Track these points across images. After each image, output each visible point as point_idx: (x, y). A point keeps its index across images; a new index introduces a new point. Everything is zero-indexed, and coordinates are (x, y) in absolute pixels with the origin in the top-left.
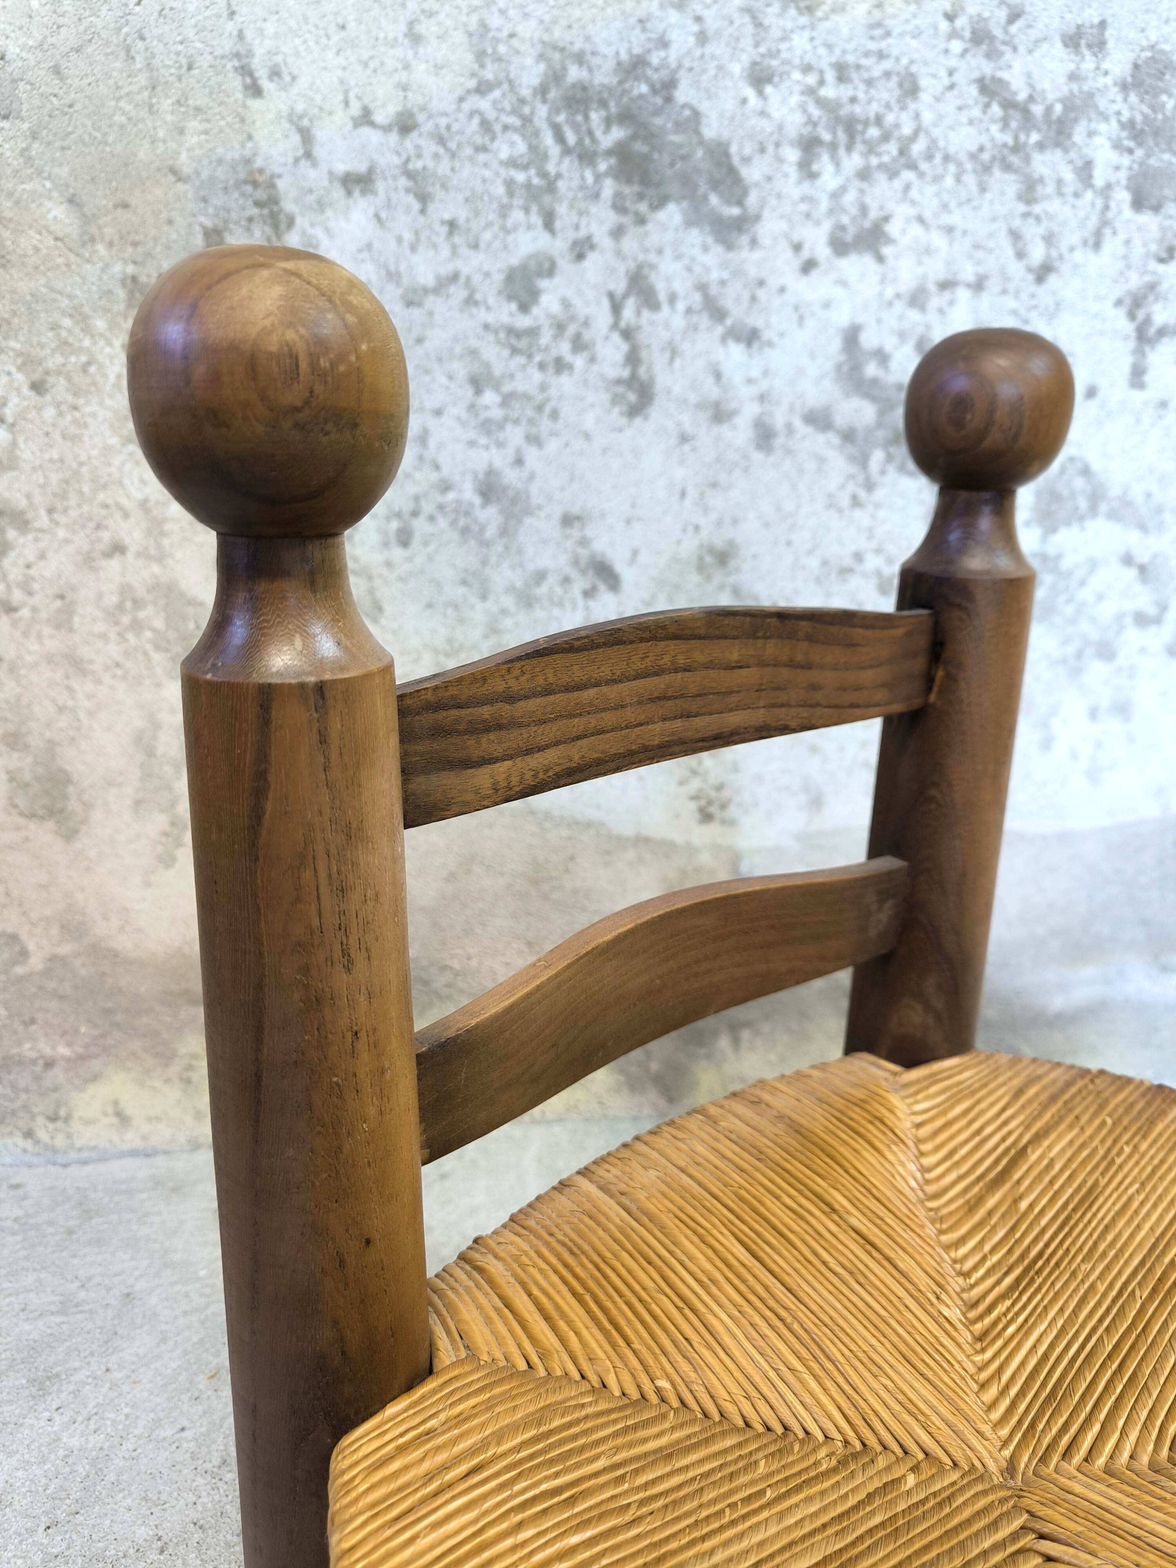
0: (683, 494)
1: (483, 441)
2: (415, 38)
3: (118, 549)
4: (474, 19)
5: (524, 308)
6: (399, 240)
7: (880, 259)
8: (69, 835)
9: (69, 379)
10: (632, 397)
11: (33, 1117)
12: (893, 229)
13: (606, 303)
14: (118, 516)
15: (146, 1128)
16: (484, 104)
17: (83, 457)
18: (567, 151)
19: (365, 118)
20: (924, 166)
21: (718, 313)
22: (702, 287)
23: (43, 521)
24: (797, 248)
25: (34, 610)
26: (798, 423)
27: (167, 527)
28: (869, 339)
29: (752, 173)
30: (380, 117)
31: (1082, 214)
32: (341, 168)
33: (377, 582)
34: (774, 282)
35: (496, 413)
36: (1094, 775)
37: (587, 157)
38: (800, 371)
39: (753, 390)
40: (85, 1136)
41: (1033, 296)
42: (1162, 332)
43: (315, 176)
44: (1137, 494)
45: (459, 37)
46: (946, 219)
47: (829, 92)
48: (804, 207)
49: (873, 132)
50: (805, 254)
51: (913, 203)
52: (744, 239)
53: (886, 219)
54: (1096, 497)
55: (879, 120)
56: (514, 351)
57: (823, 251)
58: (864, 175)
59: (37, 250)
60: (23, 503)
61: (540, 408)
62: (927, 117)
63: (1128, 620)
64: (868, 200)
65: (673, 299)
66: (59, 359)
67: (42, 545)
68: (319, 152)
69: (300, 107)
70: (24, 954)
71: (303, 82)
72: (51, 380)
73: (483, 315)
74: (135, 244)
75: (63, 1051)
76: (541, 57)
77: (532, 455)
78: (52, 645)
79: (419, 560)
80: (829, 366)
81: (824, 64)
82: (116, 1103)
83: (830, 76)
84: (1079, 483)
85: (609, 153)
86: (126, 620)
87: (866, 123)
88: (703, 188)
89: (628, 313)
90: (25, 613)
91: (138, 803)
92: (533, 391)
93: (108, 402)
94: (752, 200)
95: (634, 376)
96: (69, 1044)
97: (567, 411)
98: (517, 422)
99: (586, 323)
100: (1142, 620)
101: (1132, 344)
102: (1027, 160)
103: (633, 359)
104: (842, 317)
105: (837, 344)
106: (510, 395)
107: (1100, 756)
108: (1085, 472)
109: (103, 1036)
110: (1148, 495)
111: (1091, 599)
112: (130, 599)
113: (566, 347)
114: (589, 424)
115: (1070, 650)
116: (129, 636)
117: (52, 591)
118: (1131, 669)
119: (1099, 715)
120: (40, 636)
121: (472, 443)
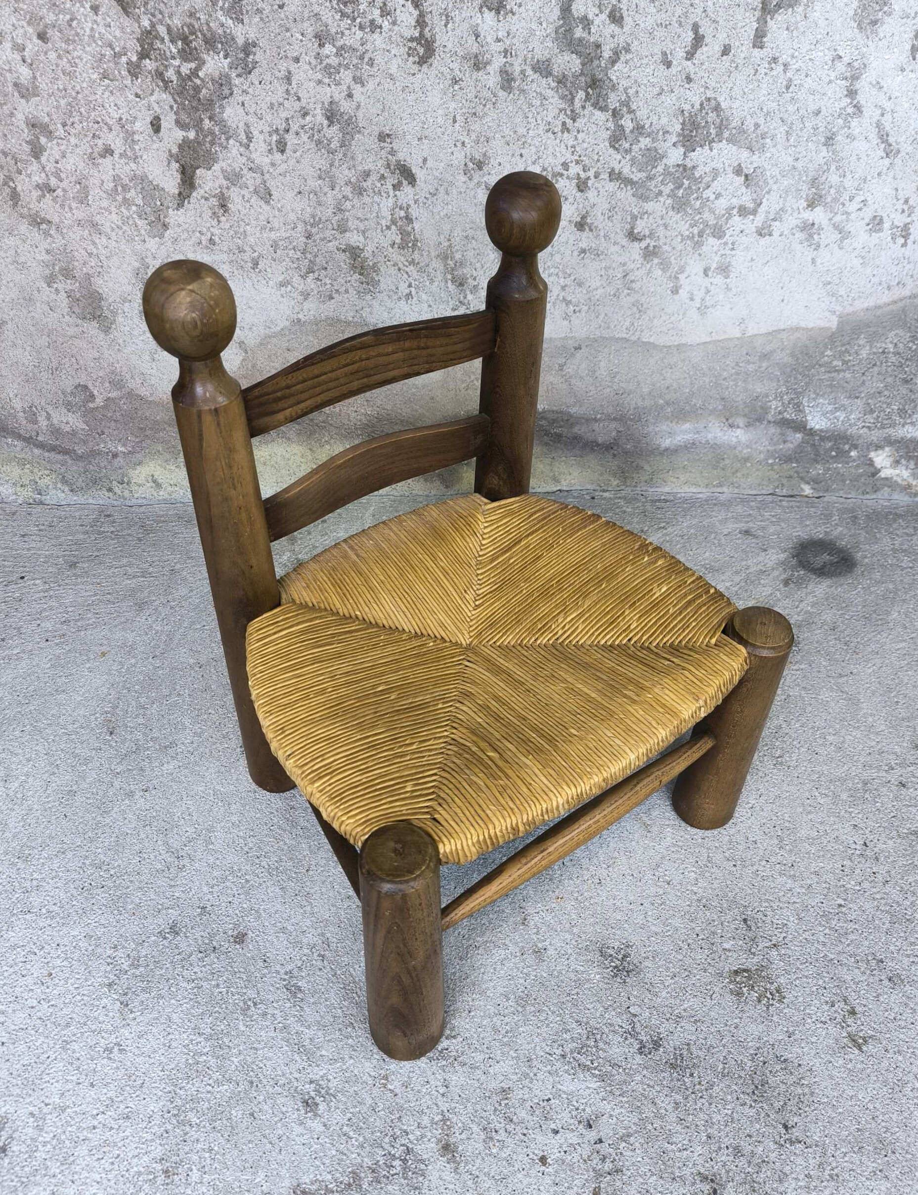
0: (455, 121)
1: (327, 80)
3: (108, 151)
8: (107, 330)
9: (60, 31)
10: (421, 51)
11: (111, 482)
14: (105, 129)
15: (170, 489)
17: (78, 88)
23: (60, 132)
25: (64, 190)
26: (529, 72)
27: (136, 137)
28: (579, 8)
33: (267, 176)
35: (334, 61)
36: (703, 310)
38: (532, 33)
39: (500, 47)
40: (139, 492)
42: (779, 5)
44: (749, 124)
54: (721, 128)
56: (343, 15)
60: (47, 119)
61: (362, 58)
63: (736, 211)
66: (52, 17)
67: (63, 148)
70: (92, 396)
72: (50, 32)
75: (121, 448)
77: (357, 90)
78: (79, 214)
79: (292, 162)
80: (551, 29)
82: (153, 476)
84: (712, 117)
86: (120, 198)
90: (59, 192)
92: (357, 45)
93: (88, 49)
95: (422, 34)
96: (124, 445)
97: (379, 59)
98: (347, 67)
100: (743, 211)
101: (758, 14)
103: (421, 22)
105: (556, 12)
106: (342, 48)
107: (708, 298)
108: (717, 108)
109: (141, 442)
110: (757, 126)
111: (712, 197)
112: (119, 186)
113: (377, 12)
114: (393, 70)
115: (696, 231)
116: (123, 209)
117: (73, 179)
118: (733, 244)
119: (710, 274)
120: (71, 208)
121: (320, 82)
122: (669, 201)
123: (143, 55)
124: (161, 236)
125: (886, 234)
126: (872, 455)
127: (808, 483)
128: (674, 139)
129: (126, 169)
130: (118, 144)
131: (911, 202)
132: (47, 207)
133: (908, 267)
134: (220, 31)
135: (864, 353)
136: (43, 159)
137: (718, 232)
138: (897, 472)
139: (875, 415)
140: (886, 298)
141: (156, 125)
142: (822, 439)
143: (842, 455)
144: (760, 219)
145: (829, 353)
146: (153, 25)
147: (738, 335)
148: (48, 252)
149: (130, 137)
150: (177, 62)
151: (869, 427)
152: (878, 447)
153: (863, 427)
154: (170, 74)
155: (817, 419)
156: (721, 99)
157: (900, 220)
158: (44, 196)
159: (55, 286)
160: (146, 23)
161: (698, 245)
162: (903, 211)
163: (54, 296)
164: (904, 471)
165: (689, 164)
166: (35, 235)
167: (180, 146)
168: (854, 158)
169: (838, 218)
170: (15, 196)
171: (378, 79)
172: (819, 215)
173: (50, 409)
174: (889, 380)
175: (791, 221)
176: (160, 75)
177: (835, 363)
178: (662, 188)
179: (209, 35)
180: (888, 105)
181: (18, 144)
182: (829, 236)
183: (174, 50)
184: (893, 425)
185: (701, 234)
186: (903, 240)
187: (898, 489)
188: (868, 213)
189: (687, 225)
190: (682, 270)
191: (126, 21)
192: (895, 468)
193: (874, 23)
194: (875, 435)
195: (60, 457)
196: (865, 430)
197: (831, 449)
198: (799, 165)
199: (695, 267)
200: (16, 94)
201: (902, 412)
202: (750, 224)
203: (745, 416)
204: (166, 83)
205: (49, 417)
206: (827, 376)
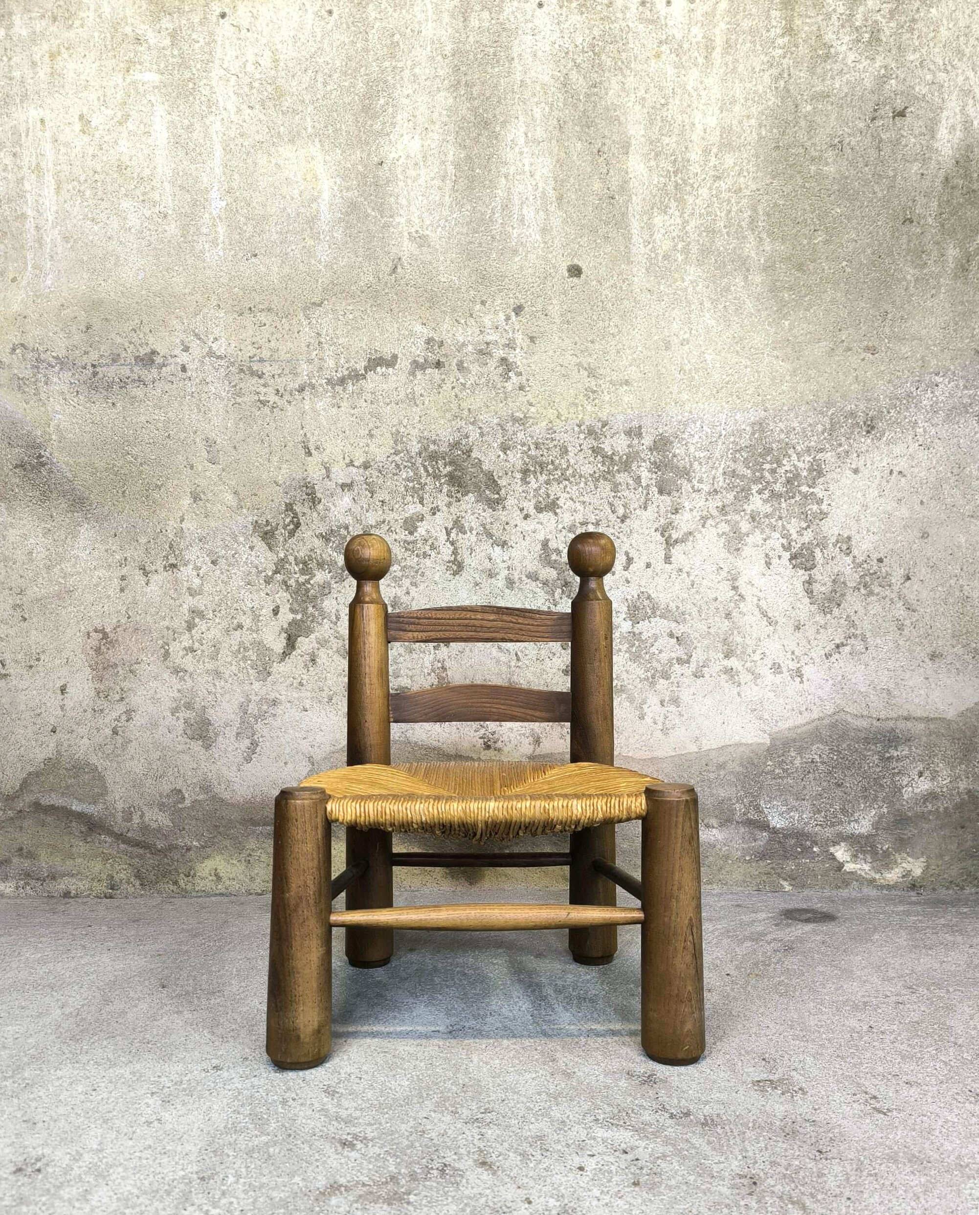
1: (393, 585)
2: (371, 436)
3: (240, 626)
4: (394, 429)
5: (411, 533)
6: (362, 508)
7: (556, 514)
8: (207, 747)
9: (227, 559)
10: (455, 568)
11: (178, 875)
12: (560, 502)
13: (444, 531)
15: (228, 883)
16: (397, 458)
17: (229, 590)
18: (429, 475)
19: (351, 464)
20: (572, 479)
21: (490, 535)
22: (483, 525)
23: (211, 616)
24: (522, 510)
25: (202, 651)
26: (524, 578)
28: (553, 545)
29: (502, 482)
30: (356, 464)
31: (638, 496)
32: (340, 482)
34: (512, 523)
35: (399, 574)
36: (665, 731)
37: (436, 477)
38: (525, 557)
39: (505, 565)
40: (201, 885)
41: (620, 528)
42: (676, 541)
43: (331, 485)
44: (673, 606)
45: (389, 435)
46: (581, 498)
47: (533, 452)
48: (524, 495)
49: (550, 467)
50: (525, 512)
51: (568, 493)
52: (500, 507)
53: (558, 499)
54: (654, 609)
55: (553, 462)
57: (532, 511)
58: (548, 482)
59: (220, 511)
60: (203, 608)
61: (417, 572)
62: (572, 461)
63: (675, 661)
64: (550, 492)
65: (471, 530)
66: (223, 552)
68: (332, 476)
69: (326, 460)
70: (184, 798)
71: (328, 451)
72: (220, 560)
73: (394, 536)
74: (258, 509)
75: (195, 843)
76: (419, 442)
77: (413, 590)
78: (209, 666)
80: (536, 555)
81: (530, 443)
82: (216, 870)
83: (532, 447)
84: (646, 603)
85: (446, 476)
86: (240, 656)
87: (548, 464)
88: (483, 488)
89: (453, 535)
90: (199, 652)
91: (238, 734)
92: (414, 565)
93: (241, 569)
94: (503, 492)
95: (455, 559)
96: (198, 840)
97: (427, 573)
98: (407, 577)
99: (436, 539)
100: (679, 661)
101: (664, 546)
102: (614, 476)
103: (455, 553)
104: (541, 537)
105: (539, 546)
106: (405, 566)
107: (667, 722)
108: (649, 598)
109: (213, 838)
110: (678, 608)
111: (657, 652)
112: (243, 647)
113: (428, 548)
114: (437, 578)
115: (649, 674)
116: (241, 663)
117: (210, 644)
118: (678, 683)
119: (665, 704)
120: (204, 662)
121: (389, 585)
122: (627, 655)
123: (276, 572)
124: (265, 680)
125: (786, 674)
126: (832, 850)
127: (786, 880)
128: (624, 616)
129: (248, 637)
130: (247, 621)
131: (796, 653)
132: (188, 662)
133: (809, 697)
134: (328, 559)
135: (797, 762)
136: (193, 632)
137: (666, 676)
138: (859, 866)
139: (823, 814)
140: (800, 720)
141: (276, 611)
142: (786, 836)
143: (806, 850)
144: (693, 665)
145: (770, 763)
146: (286, 556)
147: (696, 750)
148: (179, 691)
149: (256, 618)
150: (296, 576)
151: (821, 825)
152: (835, 843)
153: (817, 825)
154: (292, 582)
155: (776, 819)
156: (650, 592)
157: (793, 665)
158: (187, 654)
159: (177, 715)
160: (282, 555)
161: (653, 684)
162: (793, 660)
163: (174, 722)
164: (864, 865)
165: (637, 632)
166: (174, 679)
167: (290, 624)
168: (747, 626)
169: (748, 665)
170: (167, 655)
171: (426, 584)
172: (733, 662)
173: (145, 809)
174: (825, 784)
175: (715, 668)
176: (285, 582)
177: (777, 771)
178: (621, 647)
179: (320, 561)
180: (761, 595)
181: (179, 623)
182: (745, 677)
183: (297, 569)
184: (841, 823)
185: (653, 677)
186: (799, 679)
187: (865, 883)
188: (769, 662)
189: (643, 671)
190: (644, 702)
191: (269, 554)
192: (855, 862)
193: (738, 550)
194: (829, 832)
195: (141, 851)
196: (820, 828)
197: (795, 845)
198: (712, 631)
199: (653, 700)
200: (187, 594)
201: (844, 811)
202: (688, 670)
203: (716, 817)
204: (288, 587)
205: (142, 816)
206: (774, 782)
